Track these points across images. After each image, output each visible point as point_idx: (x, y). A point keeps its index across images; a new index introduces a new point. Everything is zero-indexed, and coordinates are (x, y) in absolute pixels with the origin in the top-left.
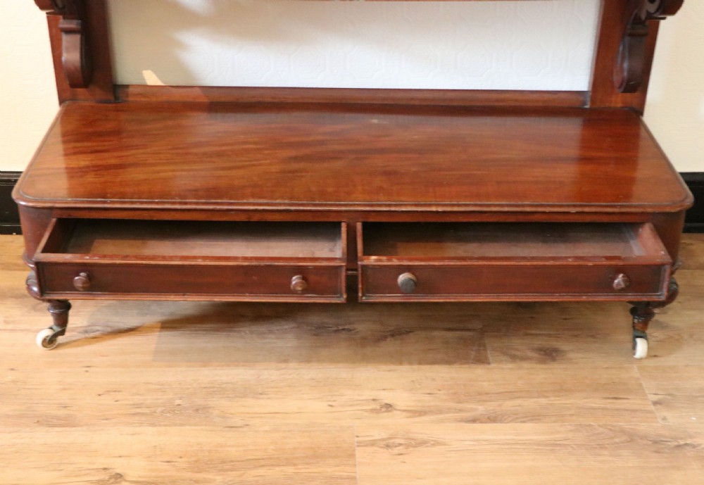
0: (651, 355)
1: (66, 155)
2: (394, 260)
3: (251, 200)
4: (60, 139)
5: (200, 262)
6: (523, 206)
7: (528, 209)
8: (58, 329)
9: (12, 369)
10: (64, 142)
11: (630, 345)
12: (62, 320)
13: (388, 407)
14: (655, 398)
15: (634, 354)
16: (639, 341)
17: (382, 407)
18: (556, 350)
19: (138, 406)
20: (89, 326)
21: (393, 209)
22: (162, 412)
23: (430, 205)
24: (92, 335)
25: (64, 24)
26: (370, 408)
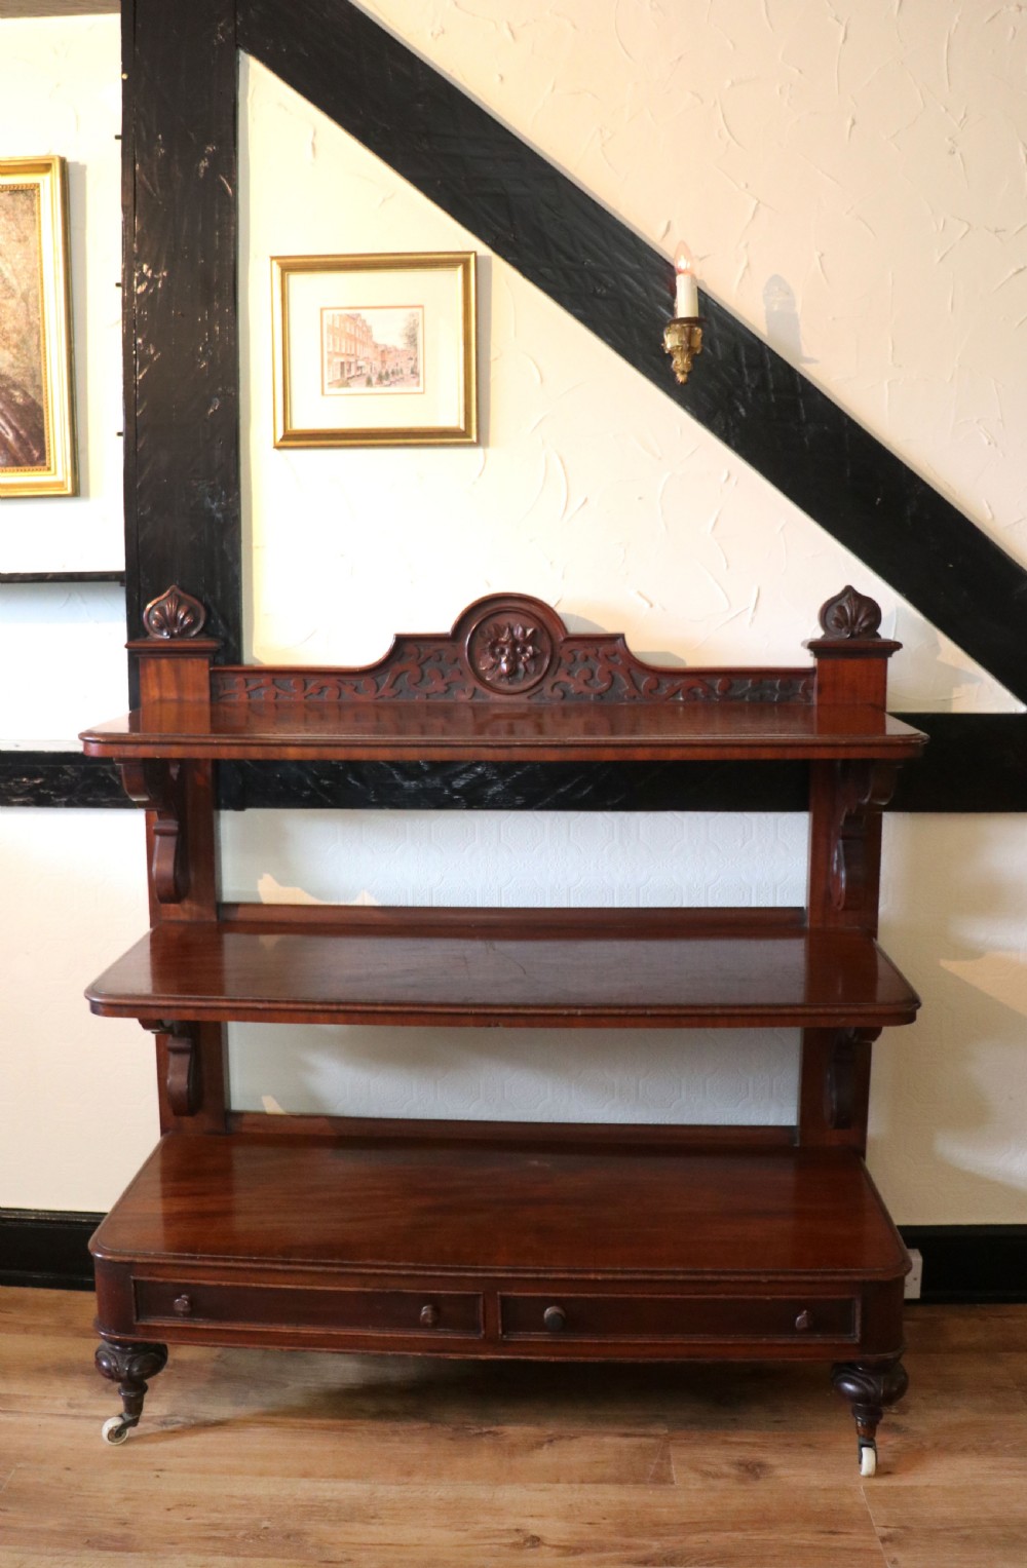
0: (881, 1470)
1: (164, 1197)
3: (369, 1262)
4: (158, 1176)
6: (703, 1273)
7: (709, 1277)
8: (128, 1418)
9: (68, 1469)
10: (163, 1181)
12: (134, 1408)
13: (536, 1541)
14: (885, 1532)
15: (861, 1470)
16: (864, 1450)
17: (526, 1541)
18: (761, 1465)
19: (214, 1526)
20: (171, 1415)
21: (541, 1276)
22: (244, 1537)
23: (588, 1272)
24: (170, 1428)
25: (172, 1042)
26: (511, 1541)
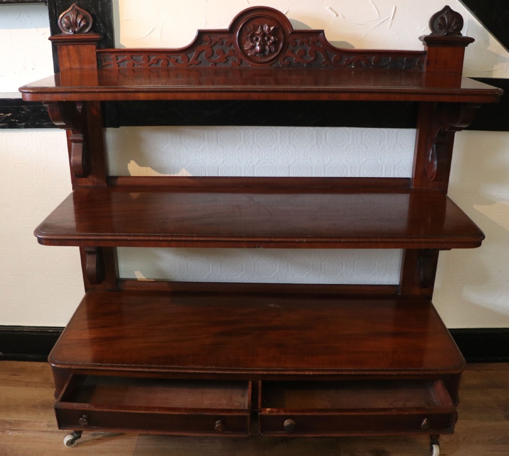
2: (281, 411)
8: (76, 435)
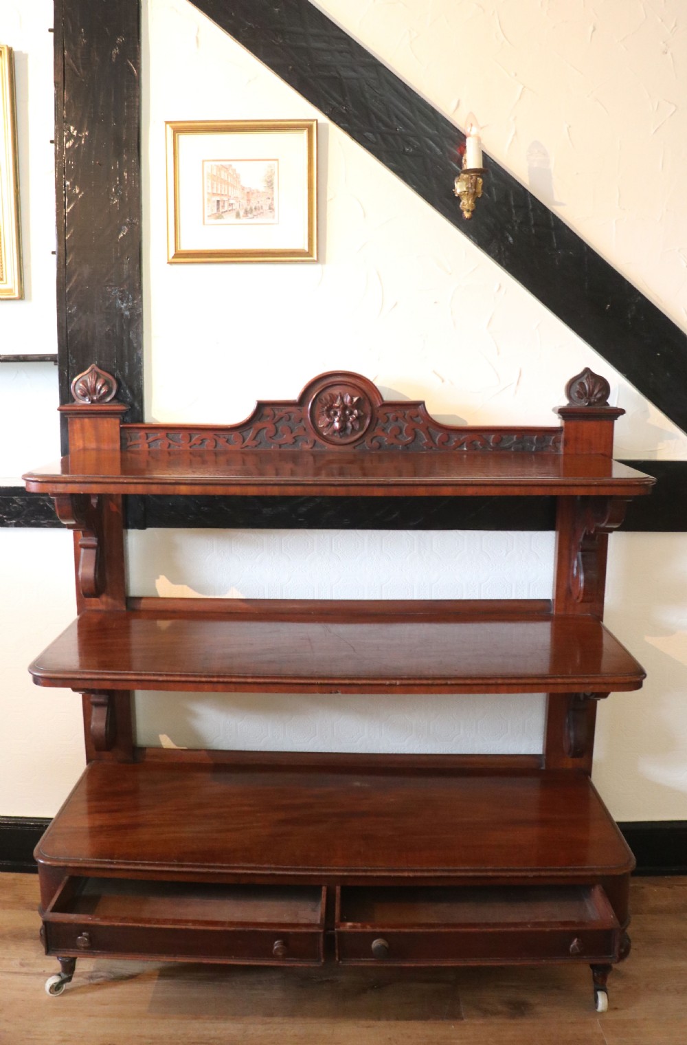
0: (612, 1007)
1: (90, 813)
2: (368, 927)
3: (241, 865)
4: (85, 797)
5: (190, 927)
6: (486, 871)
7: (490, 874)
8: (65, 976)
10: (89, 801)
11: (592, 998)
12: (69, 968)
15: (597, 1007)
16: (600, 994)
18: (525, 1004)
20: (96, 971)
21: (369, 874)
24: (95, 981)
25: (94, 698)
